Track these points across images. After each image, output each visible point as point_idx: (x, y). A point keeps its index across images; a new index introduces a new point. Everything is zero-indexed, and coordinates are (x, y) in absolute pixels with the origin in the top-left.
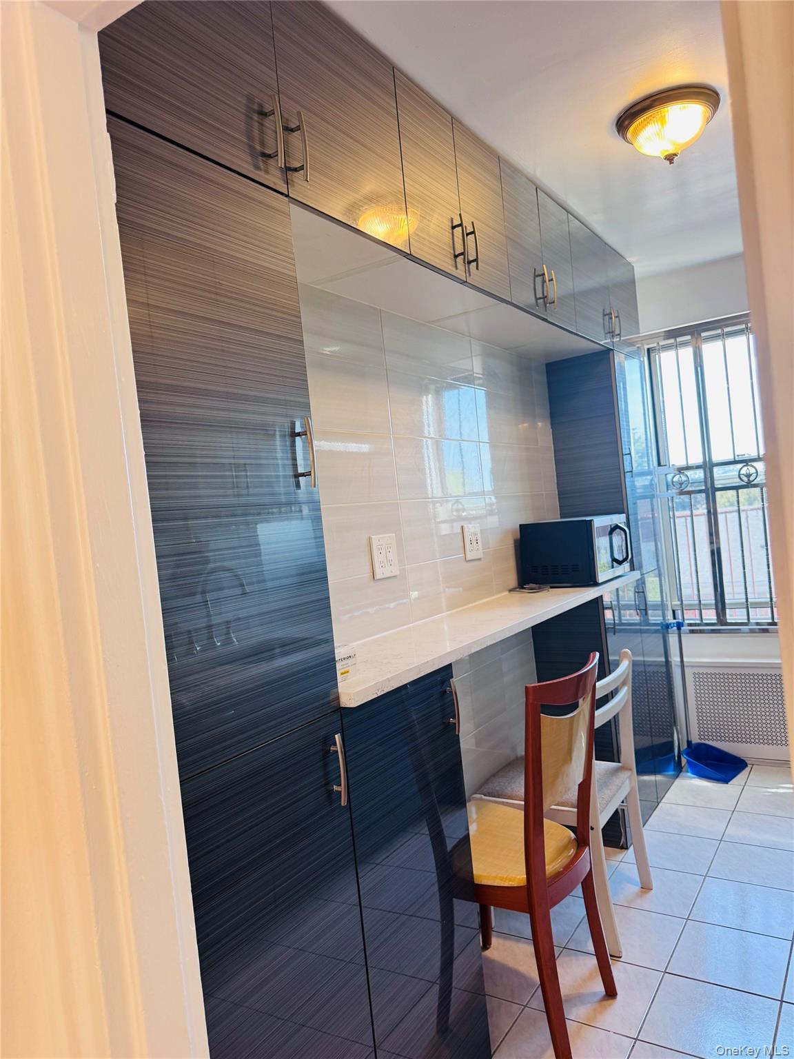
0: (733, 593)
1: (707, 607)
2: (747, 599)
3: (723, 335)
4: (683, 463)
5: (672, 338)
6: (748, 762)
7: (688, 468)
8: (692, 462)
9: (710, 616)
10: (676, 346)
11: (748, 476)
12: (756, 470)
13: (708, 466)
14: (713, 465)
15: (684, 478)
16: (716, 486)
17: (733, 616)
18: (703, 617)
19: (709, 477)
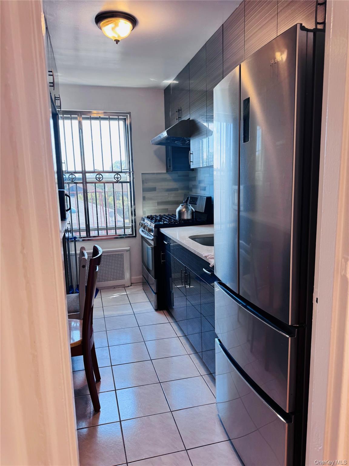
0: (93, 225)
1: (83, 231)
2: (98, 227)
3: (91, 118)
4: (73, 170)
5: (69, 115)
6: (99, 289)
7: (76, 172)
8: (77, 170)
9: (84, 234)
10: (71, 119)
11: (99, 178)
12: (102, 176)
13: (84, 173)
14: (86, 172)
15: (74, 177)
16: (87, 181)
17: (93, 233)
18: (81, 235)
19: (84, 178)
